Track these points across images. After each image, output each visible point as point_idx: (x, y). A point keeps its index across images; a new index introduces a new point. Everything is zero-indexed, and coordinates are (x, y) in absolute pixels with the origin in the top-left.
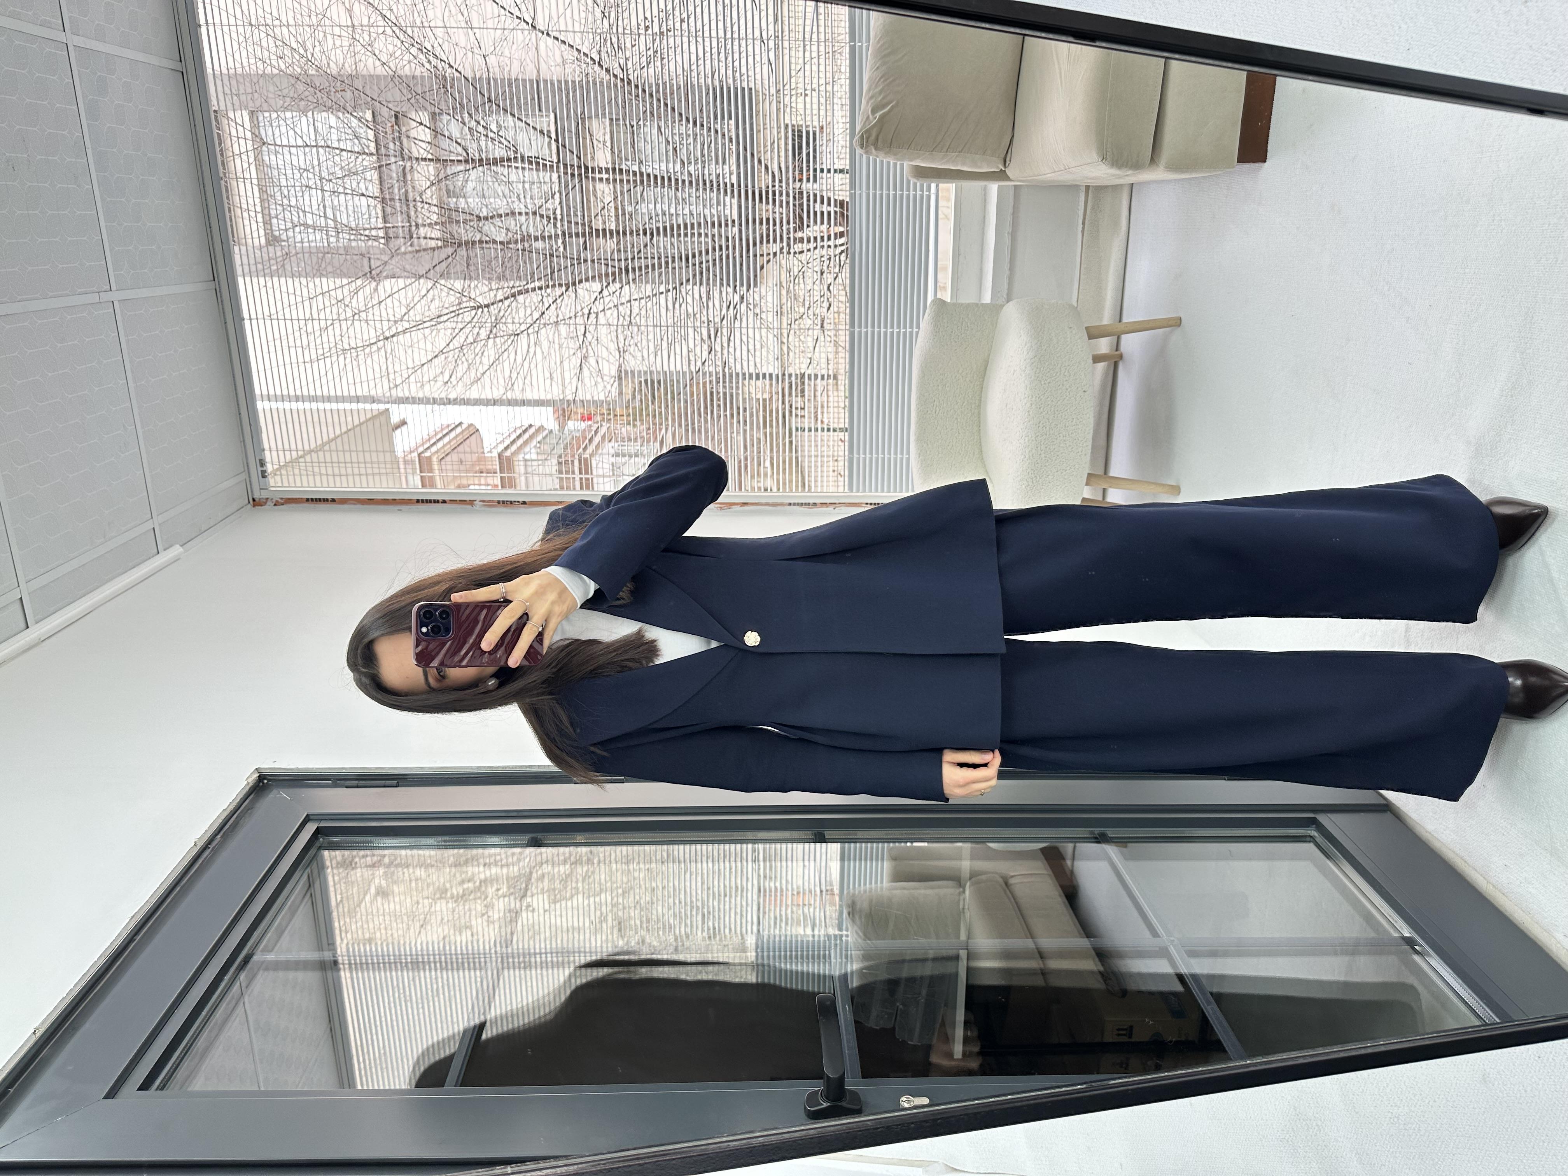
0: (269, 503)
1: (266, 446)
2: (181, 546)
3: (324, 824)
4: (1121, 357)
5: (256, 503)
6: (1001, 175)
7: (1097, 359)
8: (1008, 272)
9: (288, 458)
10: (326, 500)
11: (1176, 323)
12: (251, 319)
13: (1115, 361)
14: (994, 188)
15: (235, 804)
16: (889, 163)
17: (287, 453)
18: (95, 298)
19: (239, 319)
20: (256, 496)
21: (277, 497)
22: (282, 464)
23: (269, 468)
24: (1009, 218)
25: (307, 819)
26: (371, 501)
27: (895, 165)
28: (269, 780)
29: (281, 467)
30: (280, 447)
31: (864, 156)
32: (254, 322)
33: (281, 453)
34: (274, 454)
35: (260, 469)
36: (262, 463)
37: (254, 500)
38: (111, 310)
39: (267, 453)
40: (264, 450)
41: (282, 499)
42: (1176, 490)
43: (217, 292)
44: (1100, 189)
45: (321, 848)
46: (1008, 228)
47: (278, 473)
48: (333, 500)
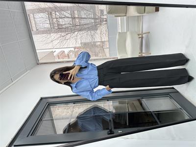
0: (40, 64)
2: (30, 70)
3: (49, 103)
7: (139, 38)
10: (46, 63)
11: (149, 32)
13: (142, 38)
14: (125, 17)
25: (47, 103)
28: (42, 98)
29: (40, 60)
36: (38, 59)
37: (38, 64)
40: (38, 57)
42: (150, 54)
44: (138, 16)
45: (49, 106)
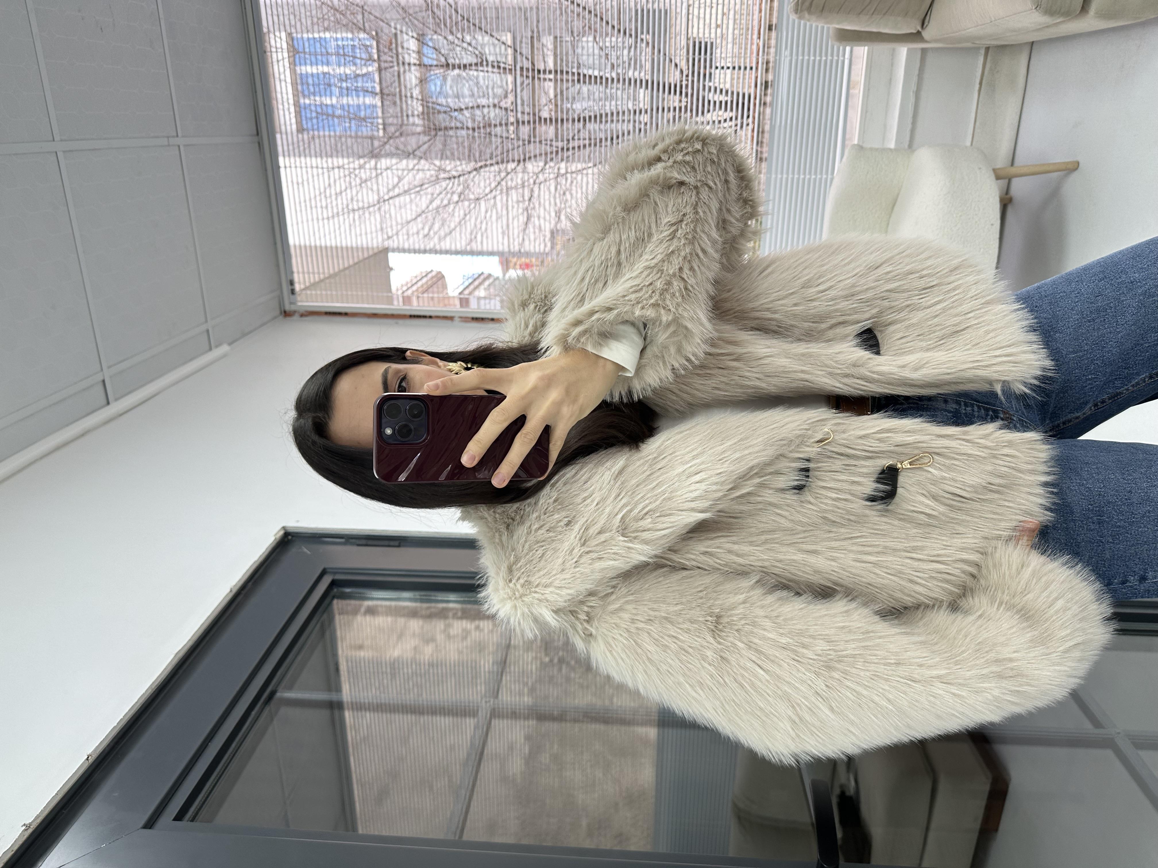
0: (297, 315)
1: (295, 269)
2: (230, 344)
3: (338, 577)
4: (1010, 200)
5: (286, 314)
6: (917, 36)
8: (910, 126)
9: (312, 281)
10: (340, 314)
11: (1074, 167)
12: (285, 167)
15: (264, 556)
16: (817, 27)
17: (311, 275)
18: (165, 141)
19: (276, 168)
20: (288, 308)
21: (302, 310)
22: (307, 284)
23: (297, 287)
24: (915, 79)
25: (324, 573)
26: (375, 315)
27: (823, 28)
28: (293, 536)
29: (306, 288)
30: (306, 270)
31: (797, 21)
32: (288, 169)
33: (306, 276)
34: (301, 275)
35: (290, 287)
36: (292, 283)
37: (285, 312)
38: (178, 152)
39: (296, 276)
40: (292, 273)
41: (306, 312)
43: (260, 145)
45: (334, 597)
46: (914, 87)
47: (304, 292)
48: (346, 314)
